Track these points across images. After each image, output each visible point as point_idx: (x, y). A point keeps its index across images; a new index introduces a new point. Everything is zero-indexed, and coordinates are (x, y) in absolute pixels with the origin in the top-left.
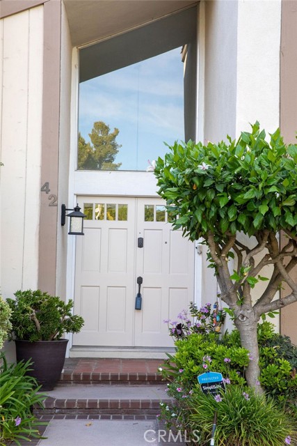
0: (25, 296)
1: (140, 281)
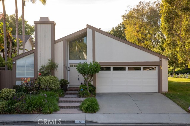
0: (62, 80)
1: (79, 76)
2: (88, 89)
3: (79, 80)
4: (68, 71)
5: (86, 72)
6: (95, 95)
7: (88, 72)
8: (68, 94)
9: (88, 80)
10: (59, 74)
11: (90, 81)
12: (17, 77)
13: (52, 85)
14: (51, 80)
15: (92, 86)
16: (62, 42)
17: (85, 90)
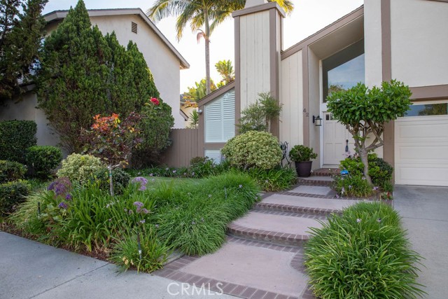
1: (347, 141)
2: (366, 171)
3: (347, 150)
5: (358, 113)
6: (390, 191)
7: (363, 113)
9: (368, 144)
11: (373, 147)
13: (255, 155)
14: (254, 141)
15: (381, 163)
16: (300, 54)
17: (354, 173)
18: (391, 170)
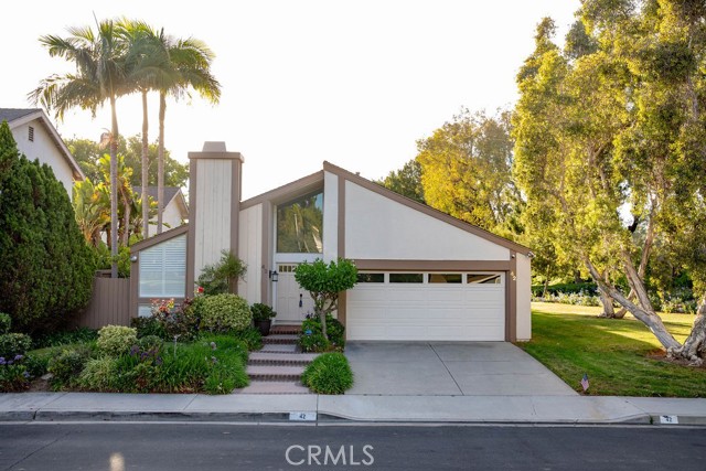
1: (301, 295)
2: (325, 330)
3: (301, 305)
4: (274, 283)
5: (320, 286)
6: (343, 347)
7: (324, 287)
8: (271, 342)
9: (326, 307)
10: (250, 291)
11: (330, 310)
12: (142, 295)
13: (231, 318)
14: (229, 304)
15: (335, 322)
16: (260, 207)
17: (315, 333)
18: (343, 329)
